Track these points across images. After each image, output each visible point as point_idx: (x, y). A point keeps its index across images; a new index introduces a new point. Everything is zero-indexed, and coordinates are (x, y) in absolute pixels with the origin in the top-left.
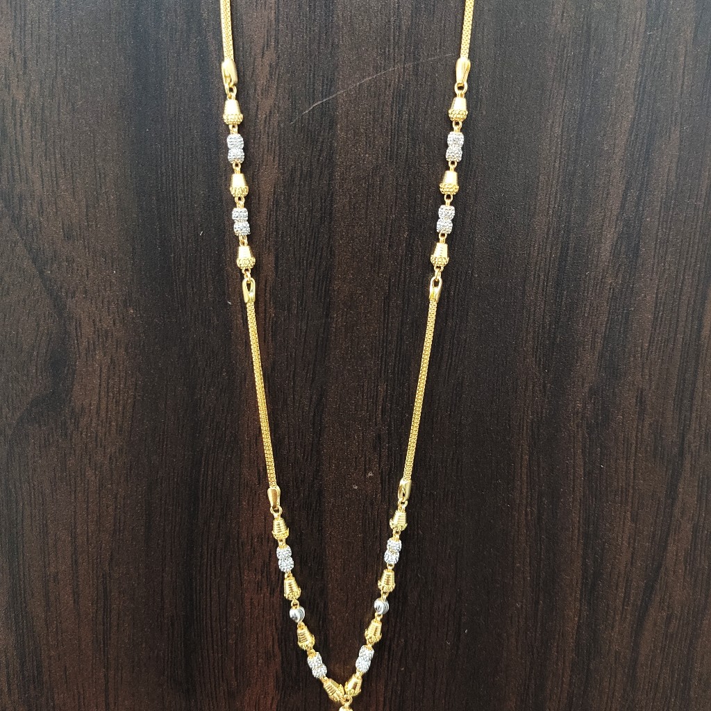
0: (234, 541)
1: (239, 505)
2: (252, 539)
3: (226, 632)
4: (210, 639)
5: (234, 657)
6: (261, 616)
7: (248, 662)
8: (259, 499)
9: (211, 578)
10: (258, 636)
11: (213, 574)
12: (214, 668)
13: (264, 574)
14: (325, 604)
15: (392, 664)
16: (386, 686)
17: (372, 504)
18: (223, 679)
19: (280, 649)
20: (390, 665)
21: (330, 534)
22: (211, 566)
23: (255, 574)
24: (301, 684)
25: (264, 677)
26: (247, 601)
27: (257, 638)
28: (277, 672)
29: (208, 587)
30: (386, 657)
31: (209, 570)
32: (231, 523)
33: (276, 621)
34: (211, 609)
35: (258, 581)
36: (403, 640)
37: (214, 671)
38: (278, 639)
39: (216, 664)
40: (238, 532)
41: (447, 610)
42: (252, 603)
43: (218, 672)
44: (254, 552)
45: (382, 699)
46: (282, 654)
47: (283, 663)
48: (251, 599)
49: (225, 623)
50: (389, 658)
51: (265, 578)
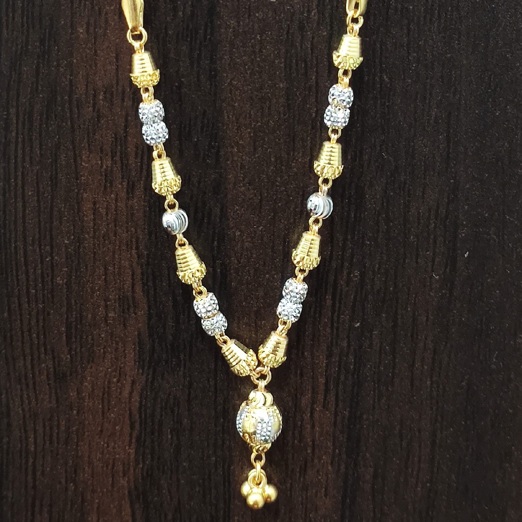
0: (62, 98)
1: (72, 33)
2: (95, 96)
3: (52, 263)
4: (23, 277)
5: (64, 309)
6: (111, 235)
7: (90, 316)
8: (106, 21)
9: (23, 167)
10: (106, 269)
11: (27, 158)
12: (29, 331)
13: (117, 158)
14: (222, 210)
15: (338, 317)
16: (329, 356)
17: (302, 28)
18: (45, 350)
19: (146, 293)
20: (336, 318)
21: (230, 84)
22: (24, 145)
23: (101, 159)
24: (182, 357)
25: (117, 343)
26: (87, 206)
27: (106, 274)
28: (139, 335)
29: (20, 183)
30: (329, 303)
31: (20, 152)
32: (58, 65)
33: (137, 241)
34: (24, 222)
35: (106, 170)
36: (357, 273)
37: (30, 335)
38: (142, 274)
39: (33, 322)
40: (71, 81)
41: (432, 217)
42: (95, 211)
43: (38, 338)
44: (99, 117)
45: (322, 380)
46: (148, 301)
47: (150, 317)
48: (95, 203)
49: (48, 248)
50: (333, 305)
51: (119, 164)
